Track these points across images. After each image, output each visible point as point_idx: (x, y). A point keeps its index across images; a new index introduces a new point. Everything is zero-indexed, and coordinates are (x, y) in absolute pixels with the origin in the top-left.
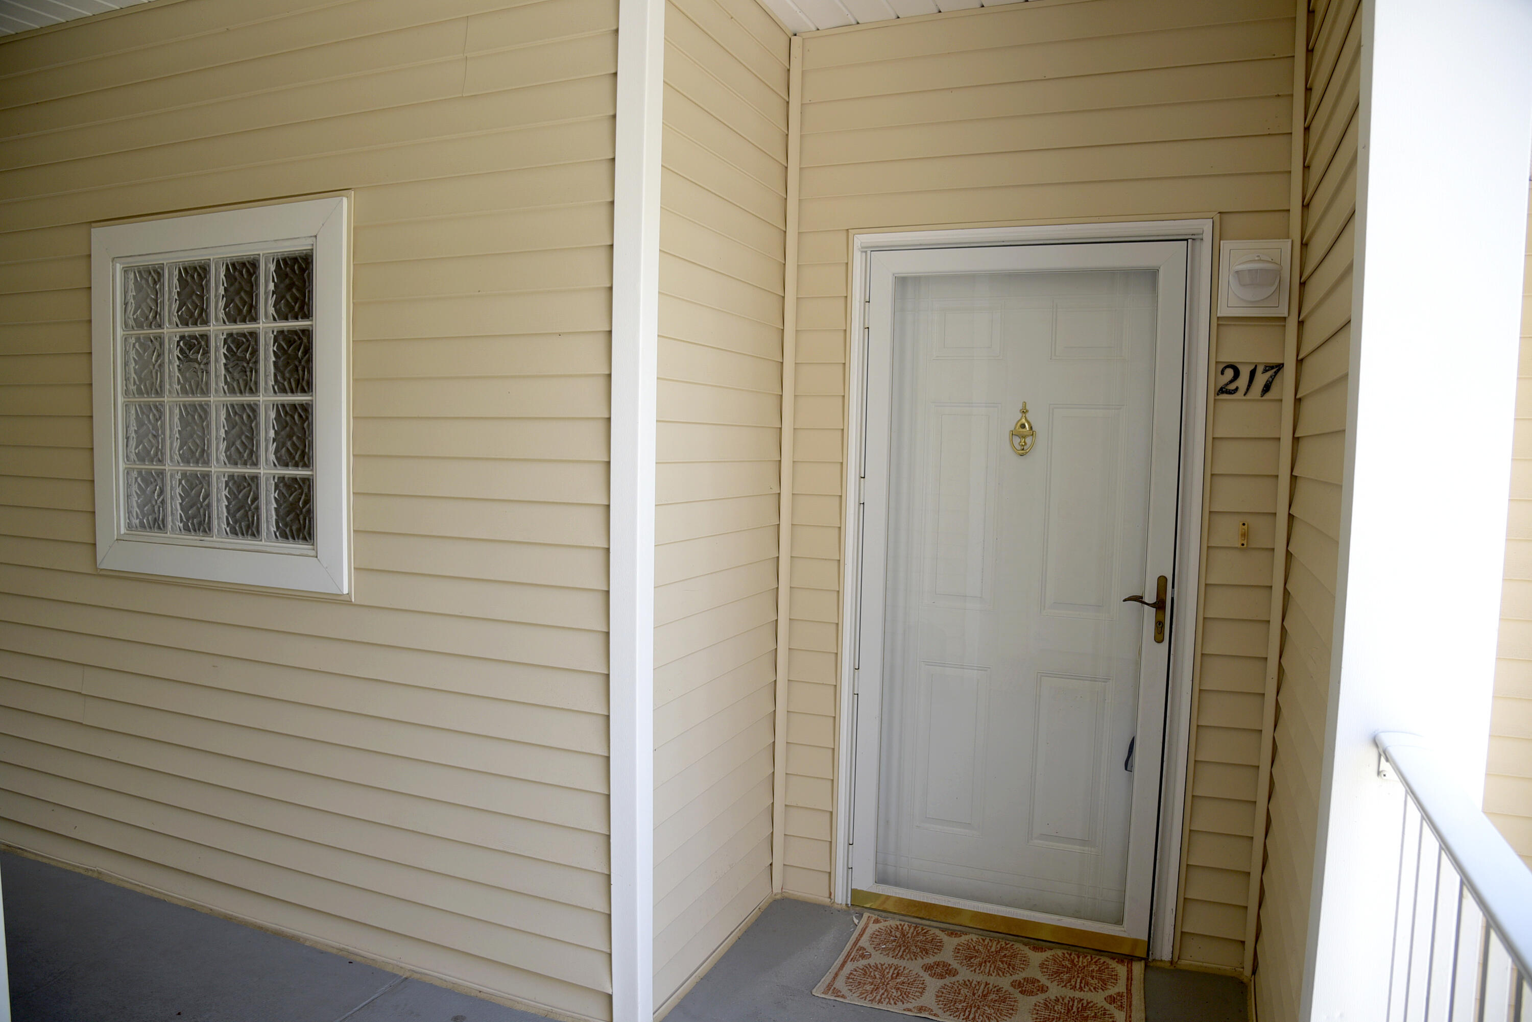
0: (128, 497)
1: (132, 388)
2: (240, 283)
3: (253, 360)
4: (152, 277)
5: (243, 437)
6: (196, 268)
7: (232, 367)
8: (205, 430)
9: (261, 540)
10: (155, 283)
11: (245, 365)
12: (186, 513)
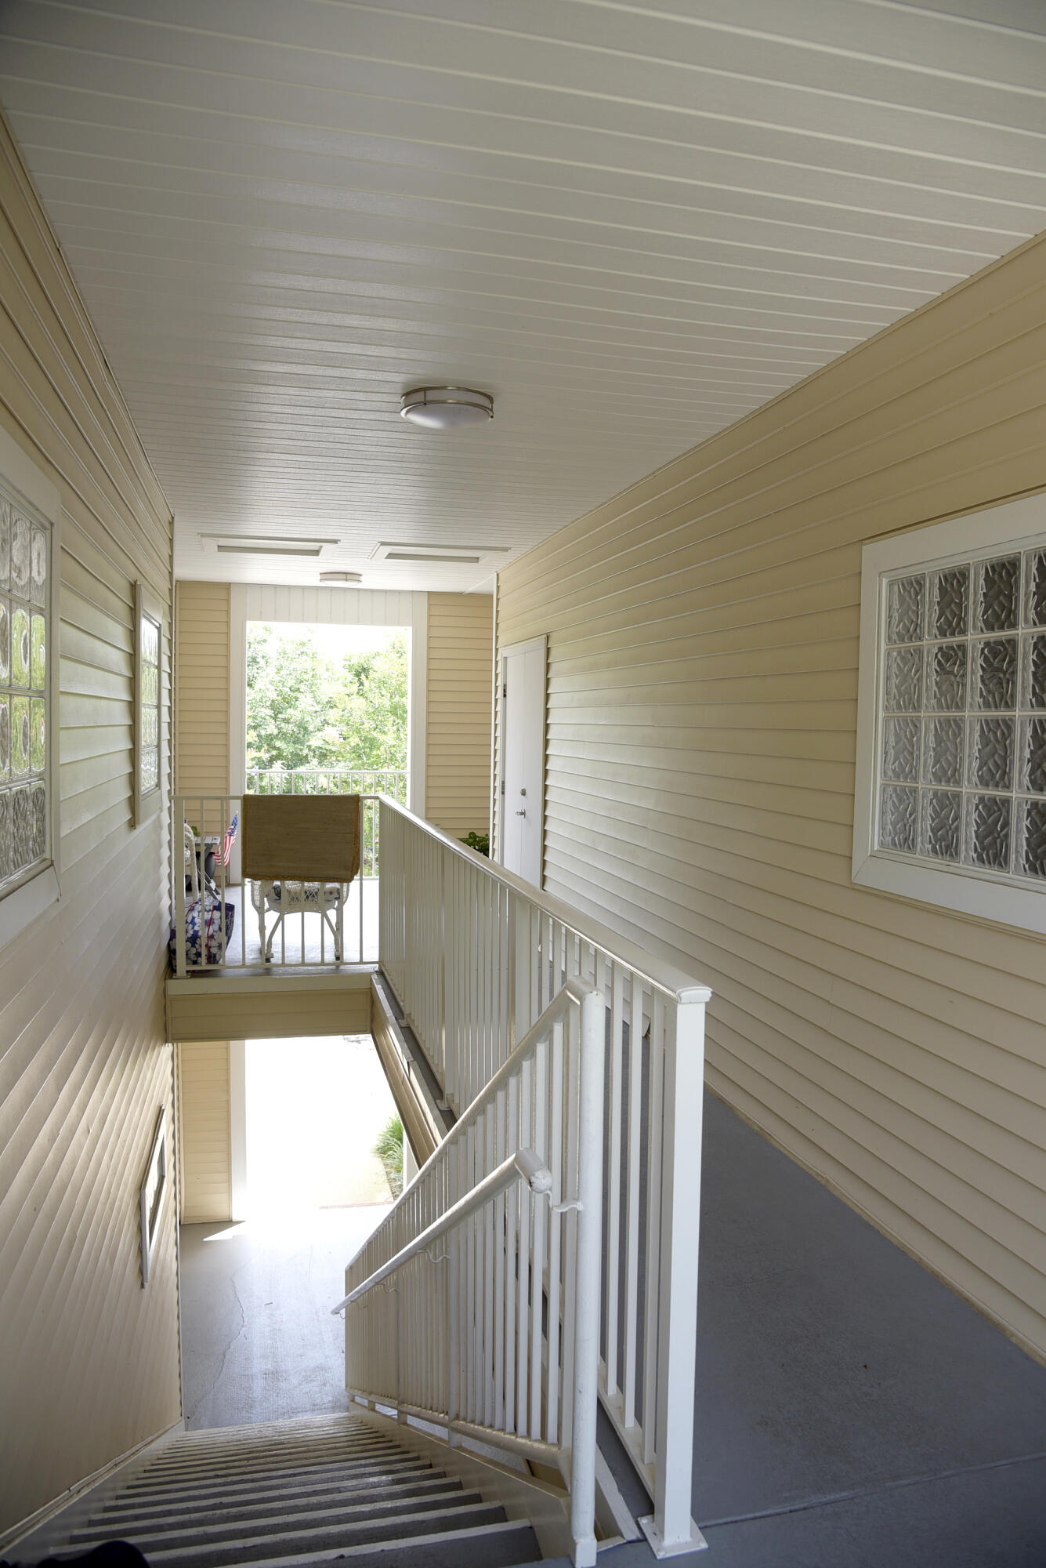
0: (883, 813)
1: (893, 703)
2: (999, 587)
3: (1011, 670)
4: (915, 588)
5: (996, 757)
6: (955, 574)
7: (988, 679)
8: (958, 747)
9: (1008, 872)
10: (917, 594)
11: (1002, 676)
12: (935, 834)
